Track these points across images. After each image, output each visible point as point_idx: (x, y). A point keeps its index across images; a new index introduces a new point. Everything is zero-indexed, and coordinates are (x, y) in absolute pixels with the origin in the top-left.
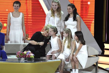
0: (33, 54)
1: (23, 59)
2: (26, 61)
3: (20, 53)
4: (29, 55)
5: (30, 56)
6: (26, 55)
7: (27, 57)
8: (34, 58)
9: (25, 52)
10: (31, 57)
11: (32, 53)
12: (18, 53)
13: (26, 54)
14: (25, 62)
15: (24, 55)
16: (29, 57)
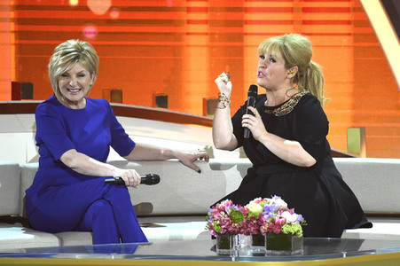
0: (297, 212)
1: (243, 242)
2: (259, 249)
3: (229, 212)
4: (277, 219)
5: (280, 225)
6: (259, 220)
7: (264, 228)
8: (301, 234)
9: (255, 206)
10: (286, 229)
11: (289, 207)
12: (220, 210)
13: (261, 215)
14: (255, 255)
15: (248, 222)
16: (276, 230)
